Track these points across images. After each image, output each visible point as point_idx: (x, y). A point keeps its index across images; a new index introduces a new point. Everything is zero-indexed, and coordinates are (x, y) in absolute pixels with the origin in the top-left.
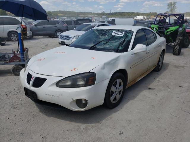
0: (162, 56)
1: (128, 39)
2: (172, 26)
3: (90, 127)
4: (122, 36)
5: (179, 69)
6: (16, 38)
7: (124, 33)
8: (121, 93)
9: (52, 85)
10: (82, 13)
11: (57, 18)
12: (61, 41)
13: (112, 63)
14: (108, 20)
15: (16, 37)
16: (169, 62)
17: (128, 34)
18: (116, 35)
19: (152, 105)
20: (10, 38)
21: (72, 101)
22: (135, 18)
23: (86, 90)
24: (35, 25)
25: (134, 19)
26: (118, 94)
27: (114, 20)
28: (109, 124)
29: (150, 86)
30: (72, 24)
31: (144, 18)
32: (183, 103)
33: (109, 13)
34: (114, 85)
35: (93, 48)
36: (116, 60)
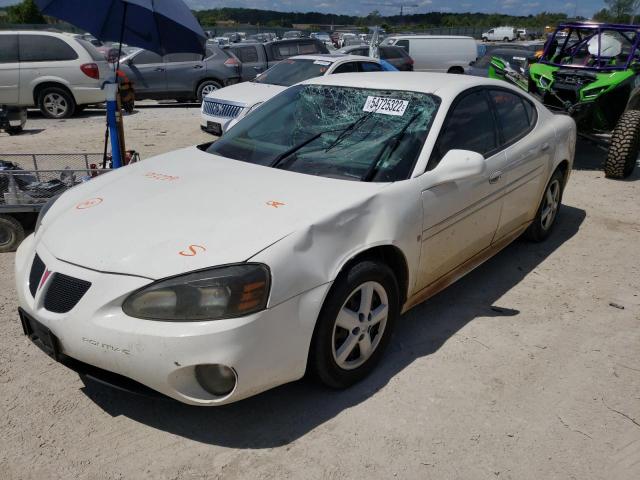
0: (557, 187)
1: (418, 128)
2: (609, 71)
3: (248, 463)
4: (401, 114)
5: (618, 235)
6: (61, 107)
7: (406, 103)
8: (382, 330)
9: (111, 305)
10: (300, 15)
11: (213, 37)
12: (209, 123)
13: (341, 223)
14: (384, 44)
15: (63, 103)
16: (587, 205)
17: (420, 110)
18: (379, 111)
19: (496, 380)
20: (42, 107)
21: (175, 372)
22: (484, 35)
23: (235, 329)
24: (130, 63)
25: (483, 39)
26: (367, 337)
27: (405, 43)
28: (321, 452)
29: (501, 303)
30: (255, 58)
31: (518, 36)
32: (615, 373)
33: (396, 16)
34: (348, 306)
35: (283, 162)
36: (362, 210)
